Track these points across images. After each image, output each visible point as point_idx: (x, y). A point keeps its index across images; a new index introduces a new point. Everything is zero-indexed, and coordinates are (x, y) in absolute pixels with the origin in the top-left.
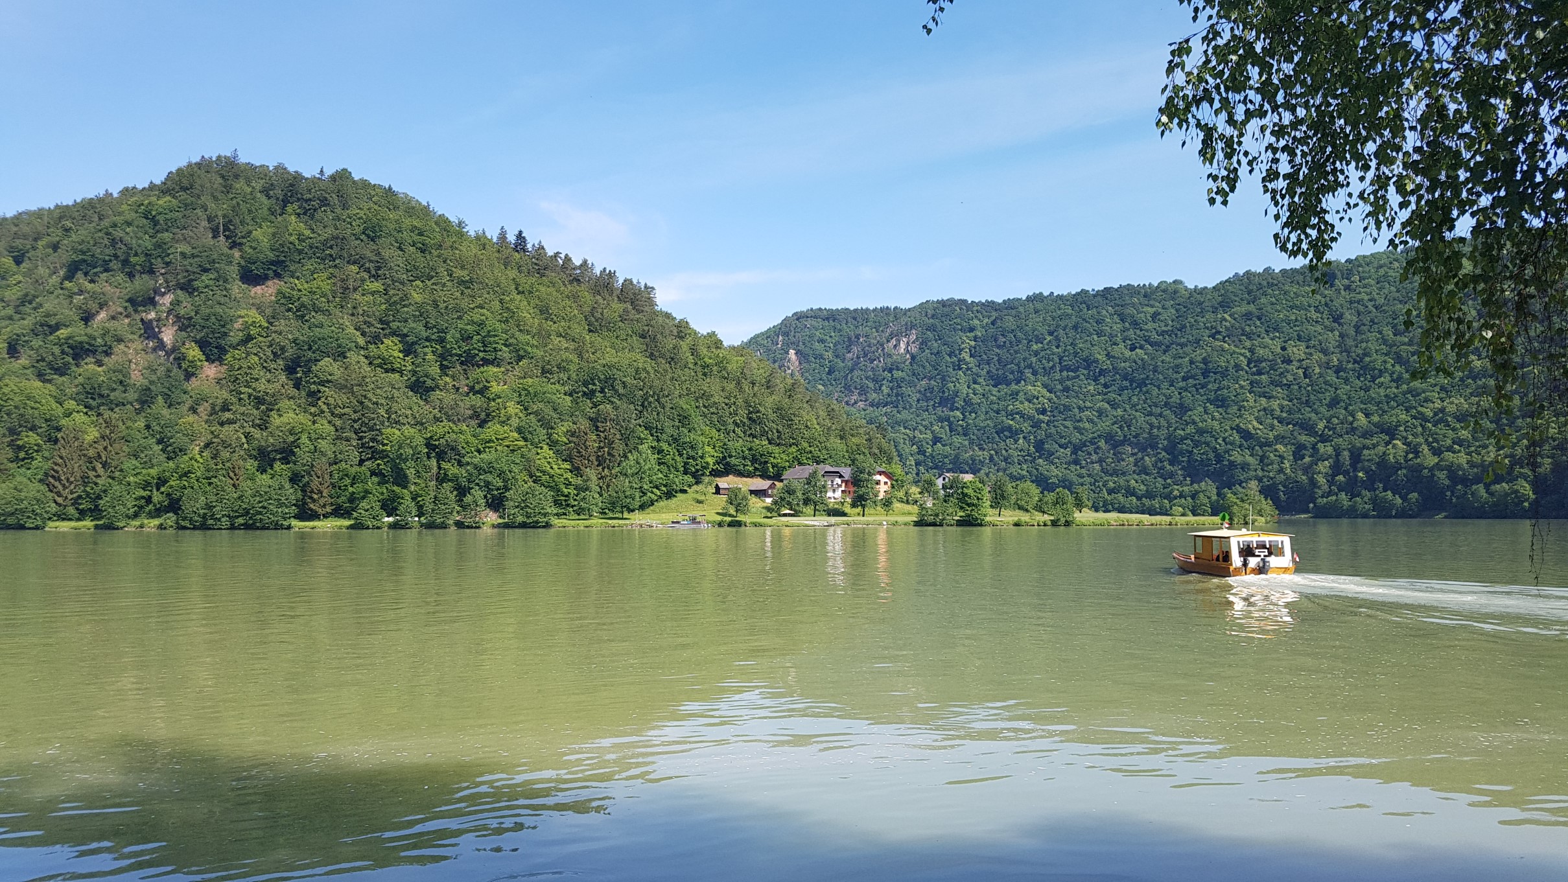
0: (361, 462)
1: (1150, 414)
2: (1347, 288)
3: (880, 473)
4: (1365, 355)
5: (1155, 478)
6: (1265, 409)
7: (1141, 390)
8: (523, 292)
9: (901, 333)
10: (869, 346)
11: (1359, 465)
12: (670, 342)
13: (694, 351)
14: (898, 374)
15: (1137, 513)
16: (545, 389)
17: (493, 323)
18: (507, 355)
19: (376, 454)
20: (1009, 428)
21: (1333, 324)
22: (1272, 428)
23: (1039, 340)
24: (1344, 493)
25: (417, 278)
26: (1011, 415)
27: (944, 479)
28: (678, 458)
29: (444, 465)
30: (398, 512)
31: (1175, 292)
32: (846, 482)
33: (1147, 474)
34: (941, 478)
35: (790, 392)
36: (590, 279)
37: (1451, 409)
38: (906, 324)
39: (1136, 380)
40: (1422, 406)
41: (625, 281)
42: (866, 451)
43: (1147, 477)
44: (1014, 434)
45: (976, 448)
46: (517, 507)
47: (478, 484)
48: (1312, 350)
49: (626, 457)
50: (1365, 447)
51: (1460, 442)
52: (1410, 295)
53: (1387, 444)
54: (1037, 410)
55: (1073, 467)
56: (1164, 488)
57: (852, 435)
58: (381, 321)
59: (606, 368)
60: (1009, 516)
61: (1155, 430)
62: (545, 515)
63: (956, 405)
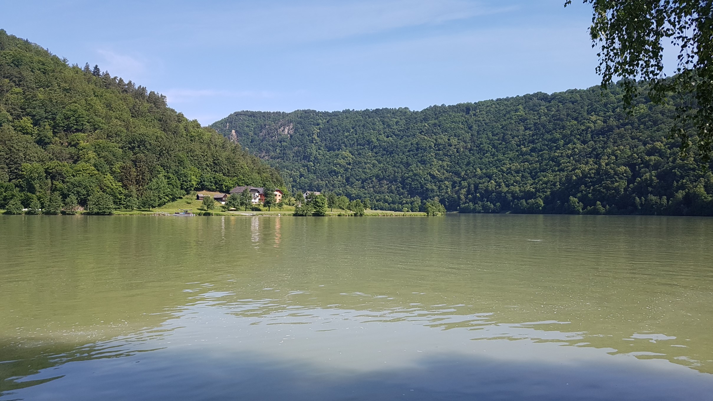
0: (10, 180)
1: (394, 166)
2: (474, 115)
3: (277, 191)
4: (481, 144)
5: (396, 195)
6: (441, 166)
7: (391, 156)
8: (97, 96)
9: (286, 125)
10: (271, 130)
11: (477, 191)
12: (174, 124)
13: (186, 129)
14: (284, 144)
15: (388, 210)
16: (109, 145)
17: (81, 111)
18: (89, 128)
19: (18, 176)
20: (335, 171)
21: (469, 130)
22: (444, 174)
23: (348, 131)
24: (471, 202)
25: (41, 87)
26: (335, 165)
27: (307, 194)
28: (178, 181)
29: (55, 182)
30: (30, 206)
31: (405, 113)
32: (261, 195)
33: (393, 193)
34: (305, 194)
35: (234, 150)
36: (133, 91)
37: (513, 168)
38: (288, 120)
39: (389, 152)
40: (502, 166)
41: (151, 92)
42: (271, 181)
43: (393, 195)
44: (336, 173)
45: (320, 180)
46: (94, 204)
47: (73, 193)
48: (460, 141)
49: (151, 180)
50: (480, 183)
51: (516, 182)
52: (499, 119)
53: (489, 182)
54: (347, 163)
55: (362, 190)
56: (400, 199)
57: (264, 172)
58: (21, 108)
59: (141, 135)
60: (336, 212)
61: (396, 174)
62: (109, 209)
63: (311, 159)
